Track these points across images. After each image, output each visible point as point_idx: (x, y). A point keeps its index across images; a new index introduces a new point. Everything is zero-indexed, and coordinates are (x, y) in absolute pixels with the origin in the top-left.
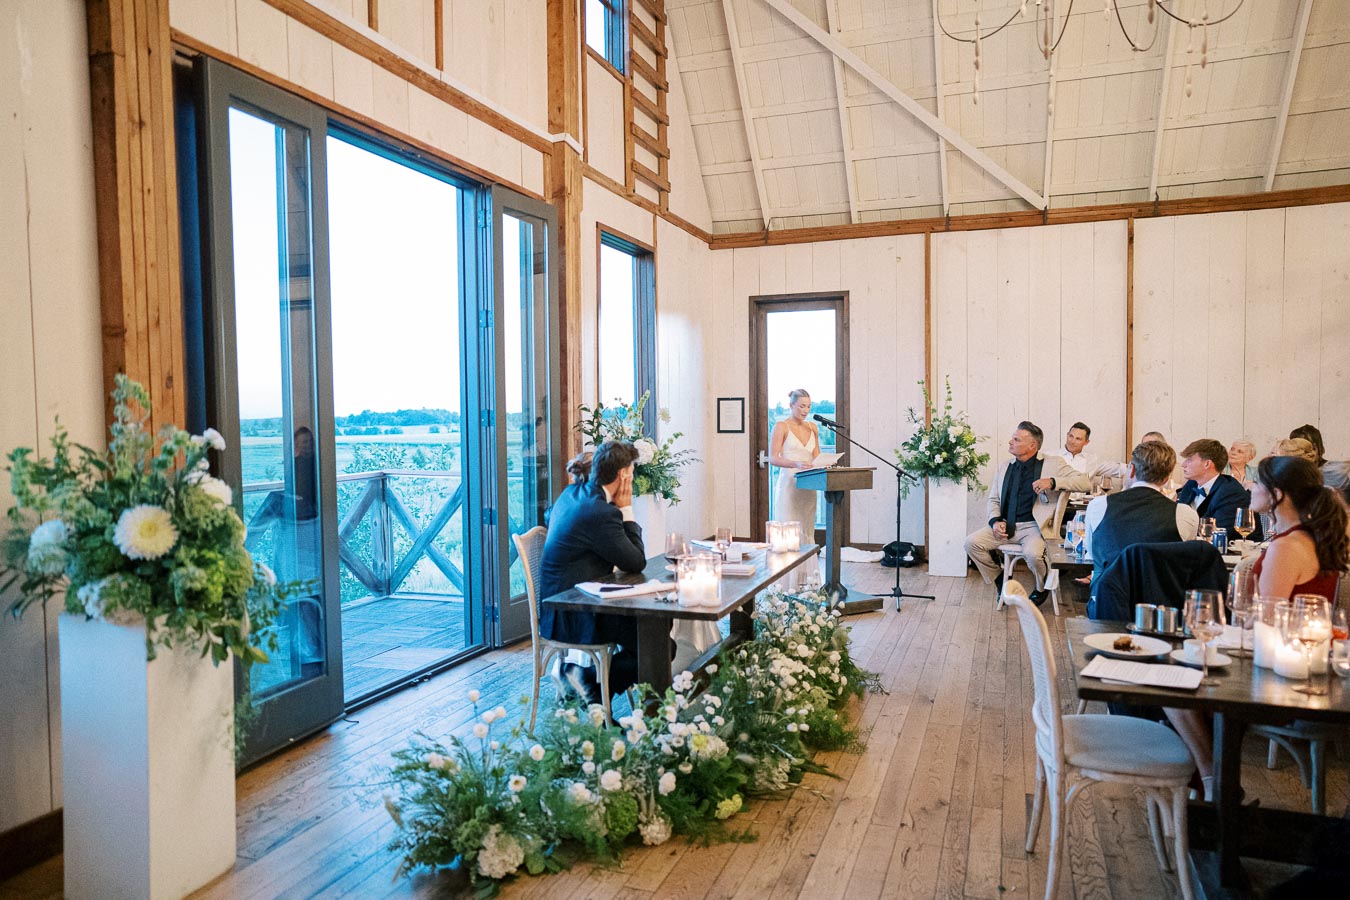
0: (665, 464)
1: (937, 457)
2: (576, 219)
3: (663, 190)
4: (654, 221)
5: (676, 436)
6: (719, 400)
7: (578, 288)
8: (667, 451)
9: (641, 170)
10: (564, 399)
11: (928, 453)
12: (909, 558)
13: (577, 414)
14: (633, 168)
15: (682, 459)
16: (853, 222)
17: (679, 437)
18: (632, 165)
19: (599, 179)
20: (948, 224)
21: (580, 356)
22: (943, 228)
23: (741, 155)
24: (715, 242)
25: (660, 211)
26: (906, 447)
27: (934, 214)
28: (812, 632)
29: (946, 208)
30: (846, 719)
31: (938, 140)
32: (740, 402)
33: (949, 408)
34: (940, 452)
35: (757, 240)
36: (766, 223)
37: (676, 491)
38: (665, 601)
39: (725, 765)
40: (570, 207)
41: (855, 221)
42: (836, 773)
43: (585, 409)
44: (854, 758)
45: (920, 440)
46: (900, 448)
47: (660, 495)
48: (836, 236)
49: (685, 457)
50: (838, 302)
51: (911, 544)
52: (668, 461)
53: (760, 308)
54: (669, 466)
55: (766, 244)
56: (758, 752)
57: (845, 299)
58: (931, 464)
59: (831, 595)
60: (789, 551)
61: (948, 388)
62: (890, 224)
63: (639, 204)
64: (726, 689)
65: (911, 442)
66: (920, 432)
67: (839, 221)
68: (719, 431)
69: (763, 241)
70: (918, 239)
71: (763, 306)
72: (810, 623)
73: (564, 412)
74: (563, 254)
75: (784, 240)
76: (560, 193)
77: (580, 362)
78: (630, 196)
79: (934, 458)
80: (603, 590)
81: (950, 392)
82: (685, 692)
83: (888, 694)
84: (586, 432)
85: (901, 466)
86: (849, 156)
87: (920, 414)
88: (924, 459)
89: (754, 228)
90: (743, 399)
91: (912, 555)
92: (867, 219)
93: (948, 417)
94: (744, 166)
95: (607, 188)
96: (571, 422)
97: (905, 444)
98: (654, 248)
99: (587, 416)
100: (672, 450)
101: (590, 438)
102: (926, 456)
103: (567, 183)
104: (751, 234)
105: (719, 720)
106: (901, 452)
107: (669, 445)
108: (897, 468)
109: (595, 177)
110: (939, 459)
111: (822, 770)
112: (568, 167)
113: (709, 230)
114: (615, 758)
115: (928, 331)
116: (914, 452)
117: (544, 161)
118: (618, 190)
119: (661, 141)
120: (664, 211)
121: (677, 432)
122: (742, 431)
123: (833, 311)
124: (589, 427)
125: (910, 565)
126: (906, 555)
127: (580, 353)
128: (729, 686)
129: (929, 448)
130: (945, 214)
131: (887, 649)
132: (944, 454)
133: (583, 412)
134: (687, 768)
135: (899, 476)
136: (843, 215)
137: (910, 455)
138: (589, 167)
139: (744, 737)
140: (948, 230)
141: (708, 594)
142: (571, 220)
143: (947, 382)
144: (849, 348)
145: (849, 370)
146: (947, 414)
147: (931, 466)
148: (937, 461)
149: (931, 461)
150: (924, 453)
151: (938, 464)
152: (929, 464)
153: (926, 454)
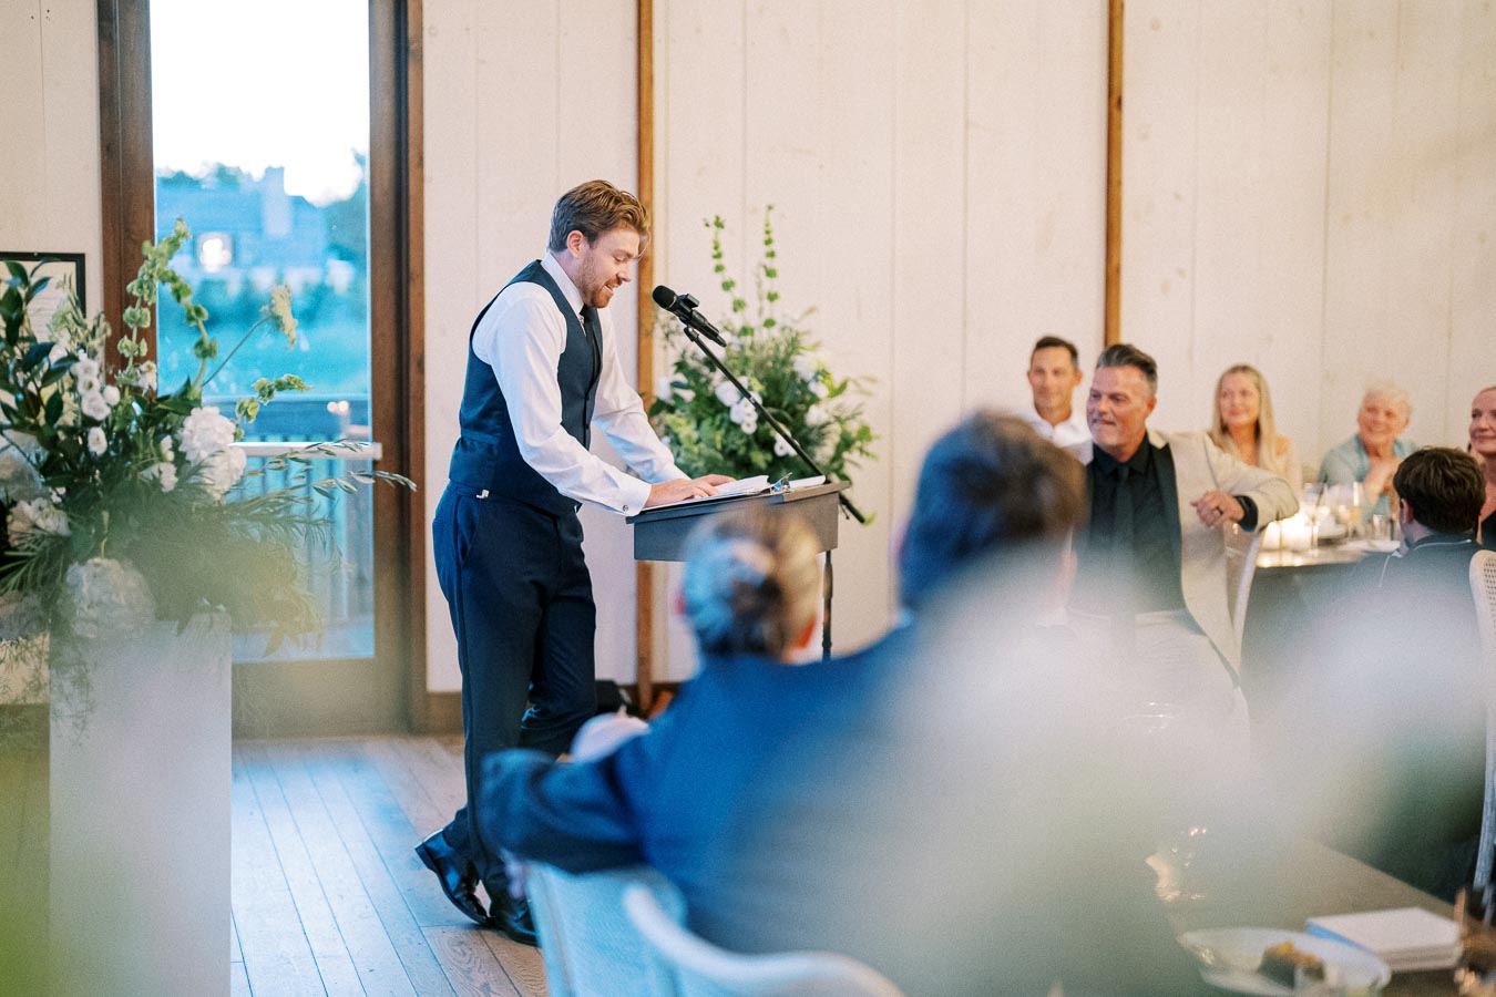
1: (780, 438)
11: (749, 427)
32: (71, 267)
33: (772, 297)
58: (758, 458)
61: (768, 242)
81: (771, 255)
90: (79, 259)
102: (741, 436)
143: (767, 225)
144: (421, 113)
145: (421, 179)
146: (766, 315)
147: (755, 465)
148: (782, 448)
149: (755, 449)
150: (738, 426)
151: (786, 457)
152: (749, 458)
153: (745, 428)
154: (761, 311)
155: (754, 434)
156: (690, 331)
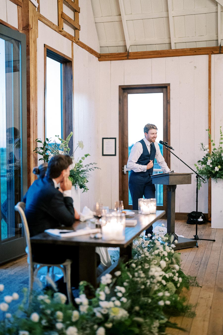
0: (80, 170)
1: (216, 168)
2: (35, 42)
3: (76, 29)
4: (72, 45)
5: (86, 156)
6: (103, 139)
7: (36, 78)
8: (81, 164)
9: (66, 18)
10: (29, 136)
11: (211, 166)
12: (201, 220)
13: (35, 144)
14: (62, 17)
15: (89, 168)
16: (172, 48)
17: (88, 156)
18: (62, 15)
19: (46, 22)
20: (220, 50)
21: (36, 114)
22: (218, 52)
23: (115, 12)
24: (101, 57)
25: (75, 40)
26: (200, 163)
27: (213, 45)
28: (164, 255)
29: (219, 42)
30: (184, 299)
31: (217, 5)
32: (114, 140)
33: (221, 143)
34: (217, 165)
35: (123, 57)
36: (128, 48)
37: (86, 184)
38: (95, 238)
39: (128, 323)
40: (32, 35)
41: (173, 48)
42: (182, 327)
43: (39, 141)
44: (190, 320)
45: (207, 159)
46: (197, 164)
47: (78, 187)
48: (163, 55)
49: (91, 166)
50: (164, 89)
51: (201, 213)
52: (82, 169)
53: (124, 92)
54: (82, 171)
55: (128, 59)
56: (144, 316)
57: (168, 87)
58: (213, 172)
59: (170, 236)
60: (151, 214)
61: (221, 133)
62: (191, 49)
63: (65, 36)
64: (125, 284)
65: (202, 160)
66: (207, 155)
67: (165, 48)
68: (103, 155)
69: (126, 57)
70: (205, 58)
71: (126, 90)
72: (163, 250)
73: (29, 143)
74: (28, 60)
75: (138, 57)
76: (27, 28)
77: (36, 117)
78: (60, 31)
79: (214, 168)
80: (61, 233)
81: (222, 135)
82: (108, 285)
83: (201, 287)
84: (40, 153)
85: (198, 172)
86: (171, 13)
87: (207, 146)
88: (210, 169)
89: (121, 50)
90: (115, 139)
91: (202, 218)
92: (179, 47)
93: (221, 148)
94: (117, 18)
95: (50, 27)
96: (32, 148)
97: (199, 161)
98: (72, 59)
99: (40, 145)
100: (84, 163)
101: (42, 157)
102: (210, 167)
103: (30, 23)
104: (120, 54)
105: (124, 300)
107: (83, 160)
108: (196, 173)
109: (43, 20)
110: (217, 169)
111: (174, 326)
112: (31, 14)
113: (98, 51)
114: (74, 320)
115: (210, 104)
116: (204, 166)
117: (18, 10)
118: (54, 27)
119: (75, 3)
120: (77, 40)
121: (87, 154)
122: (115, 155)
123: (162, 94)
124: (41, 151)
125: (201, 223)
126: (199, 218)
127: (36, 112)
128: (127, 282)
129: (211, 163)
130: (219, 46)
131: (196, 264)
132: (219, 167)
133: (38, 143)
134: (109, 325)
135: (197, 177)
136: (167, 44)
137: (202, 167)
138: (40, 14)
139: (137, 308)
140: (220, 53)
141: (118, 234)
142: (32, 42)
143: (221, 130)
144: (170, 112)
145: (170, 124)
146: (220, 146)
147: (213, 173)
148: (216, 170)
149: (213, 170)
150: (209, 166)
151: (216, 171)
152: (212, 172)
153: (210, 166)
154: (219, 146)
155: (212, 167)
156: (166, 147)
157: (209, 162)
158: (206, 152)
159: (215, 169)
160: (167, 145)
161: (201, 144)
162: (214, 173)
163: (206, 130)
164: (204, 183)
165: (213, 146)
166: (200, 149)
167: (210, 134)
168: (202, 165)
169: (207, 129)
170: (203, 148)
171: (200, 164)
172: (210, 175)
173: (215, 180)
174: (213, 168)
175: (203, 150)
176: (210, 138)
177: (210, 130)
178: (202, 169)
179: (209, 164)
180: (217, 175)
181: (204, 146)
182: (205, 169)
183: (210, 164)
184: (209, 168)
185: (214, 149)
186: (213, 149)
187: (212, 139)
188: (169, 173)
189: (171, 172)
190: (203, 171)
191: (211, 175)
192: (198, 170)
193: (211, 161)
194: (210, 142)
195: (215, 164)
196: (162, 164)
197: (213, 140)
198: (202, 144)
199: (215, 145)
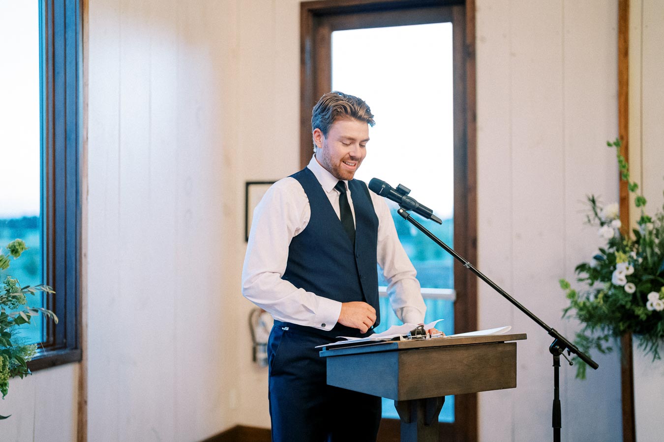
6: (248, 184)
11: (630, 289)
26: (585, 275)
46: (572, 277)
50: (455, 8)
57: (468, 2)
58: (639, 311)
65: (593, 263)
66: (612, 243)
71: (325, 19)
79: (645, 300)
87: (612, 208)
97: (582, 267)
106: (575, 286)
110: (656, 302)
116: (599, 285)
123: (448, 26)
129: (630, 278)
147: (638, 316)
148: (652, 305)
149: (638, 305)
150: (622, 288)
151: (654, 312)
152: (634, 312)
153: (627, 289)
155: (634, 294)
156: (401, 211)
157: (622, 273)
158: (609, 232)
159: (648, 304)
160: (404, 198)
161: (589, 200)
162: (643, 317)
163: (609, 145)
164: (603, 352)
165: (638, 205)
166: (586, 220)
167: (622, 158)
168: (591, 285)
169: (613, 138)
170: (596, 214)
171: (581, 280)
172: (626, 325)
173: (650, 344)
174: (638, 295)
175: (597, 222)
176: (626, 176)
177: (622, 144)
178: (592, 298)
179: (621, 280)
180: (656, 324)
181: (601, 210)
182: (606, 297)
183: (625, 281)
184: (621, 296)
185: (644, 220)
186: (638, 219)
187: (633, 178)
188: (398, 339)
189: (413, 333)
190: (596, 308)
191: (629, 327)
192: (575, 303)
193: (631, 270)
194: (624, 194)
195: (647, 281)
196: (398, 285)
197: (636, 186)
198: (593, 201)
199: (647, 204)
